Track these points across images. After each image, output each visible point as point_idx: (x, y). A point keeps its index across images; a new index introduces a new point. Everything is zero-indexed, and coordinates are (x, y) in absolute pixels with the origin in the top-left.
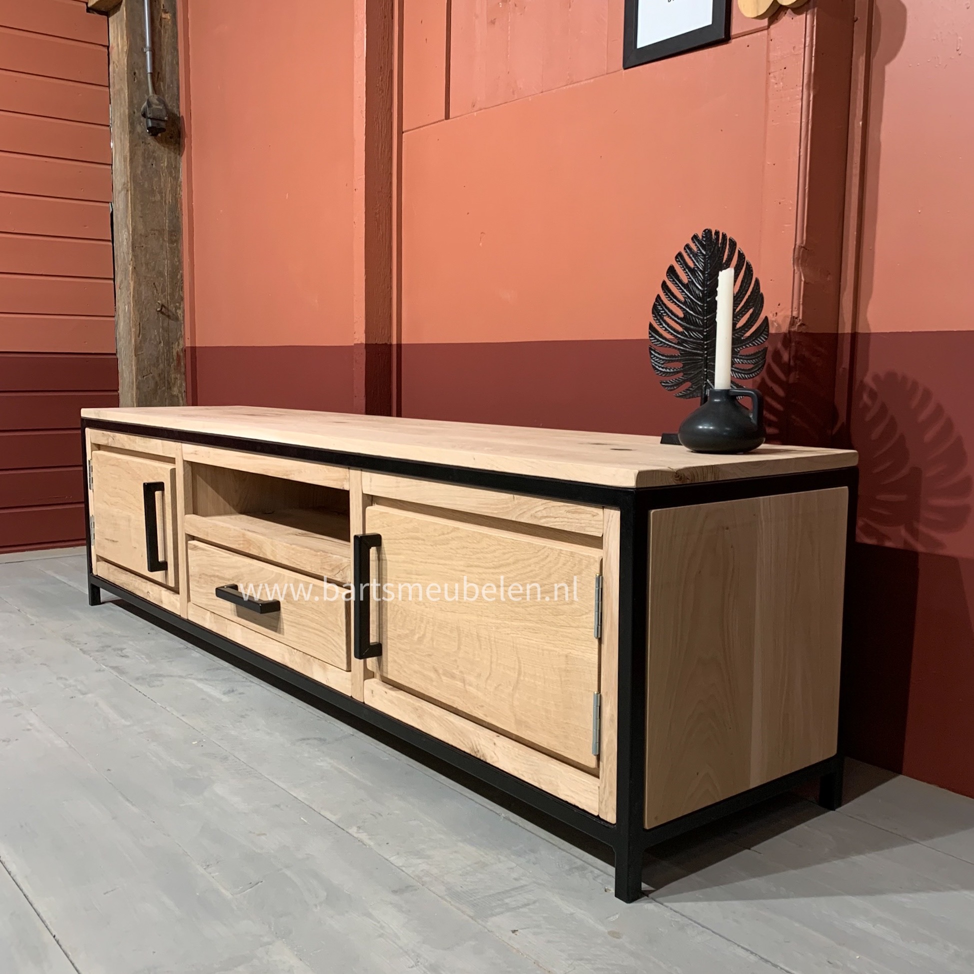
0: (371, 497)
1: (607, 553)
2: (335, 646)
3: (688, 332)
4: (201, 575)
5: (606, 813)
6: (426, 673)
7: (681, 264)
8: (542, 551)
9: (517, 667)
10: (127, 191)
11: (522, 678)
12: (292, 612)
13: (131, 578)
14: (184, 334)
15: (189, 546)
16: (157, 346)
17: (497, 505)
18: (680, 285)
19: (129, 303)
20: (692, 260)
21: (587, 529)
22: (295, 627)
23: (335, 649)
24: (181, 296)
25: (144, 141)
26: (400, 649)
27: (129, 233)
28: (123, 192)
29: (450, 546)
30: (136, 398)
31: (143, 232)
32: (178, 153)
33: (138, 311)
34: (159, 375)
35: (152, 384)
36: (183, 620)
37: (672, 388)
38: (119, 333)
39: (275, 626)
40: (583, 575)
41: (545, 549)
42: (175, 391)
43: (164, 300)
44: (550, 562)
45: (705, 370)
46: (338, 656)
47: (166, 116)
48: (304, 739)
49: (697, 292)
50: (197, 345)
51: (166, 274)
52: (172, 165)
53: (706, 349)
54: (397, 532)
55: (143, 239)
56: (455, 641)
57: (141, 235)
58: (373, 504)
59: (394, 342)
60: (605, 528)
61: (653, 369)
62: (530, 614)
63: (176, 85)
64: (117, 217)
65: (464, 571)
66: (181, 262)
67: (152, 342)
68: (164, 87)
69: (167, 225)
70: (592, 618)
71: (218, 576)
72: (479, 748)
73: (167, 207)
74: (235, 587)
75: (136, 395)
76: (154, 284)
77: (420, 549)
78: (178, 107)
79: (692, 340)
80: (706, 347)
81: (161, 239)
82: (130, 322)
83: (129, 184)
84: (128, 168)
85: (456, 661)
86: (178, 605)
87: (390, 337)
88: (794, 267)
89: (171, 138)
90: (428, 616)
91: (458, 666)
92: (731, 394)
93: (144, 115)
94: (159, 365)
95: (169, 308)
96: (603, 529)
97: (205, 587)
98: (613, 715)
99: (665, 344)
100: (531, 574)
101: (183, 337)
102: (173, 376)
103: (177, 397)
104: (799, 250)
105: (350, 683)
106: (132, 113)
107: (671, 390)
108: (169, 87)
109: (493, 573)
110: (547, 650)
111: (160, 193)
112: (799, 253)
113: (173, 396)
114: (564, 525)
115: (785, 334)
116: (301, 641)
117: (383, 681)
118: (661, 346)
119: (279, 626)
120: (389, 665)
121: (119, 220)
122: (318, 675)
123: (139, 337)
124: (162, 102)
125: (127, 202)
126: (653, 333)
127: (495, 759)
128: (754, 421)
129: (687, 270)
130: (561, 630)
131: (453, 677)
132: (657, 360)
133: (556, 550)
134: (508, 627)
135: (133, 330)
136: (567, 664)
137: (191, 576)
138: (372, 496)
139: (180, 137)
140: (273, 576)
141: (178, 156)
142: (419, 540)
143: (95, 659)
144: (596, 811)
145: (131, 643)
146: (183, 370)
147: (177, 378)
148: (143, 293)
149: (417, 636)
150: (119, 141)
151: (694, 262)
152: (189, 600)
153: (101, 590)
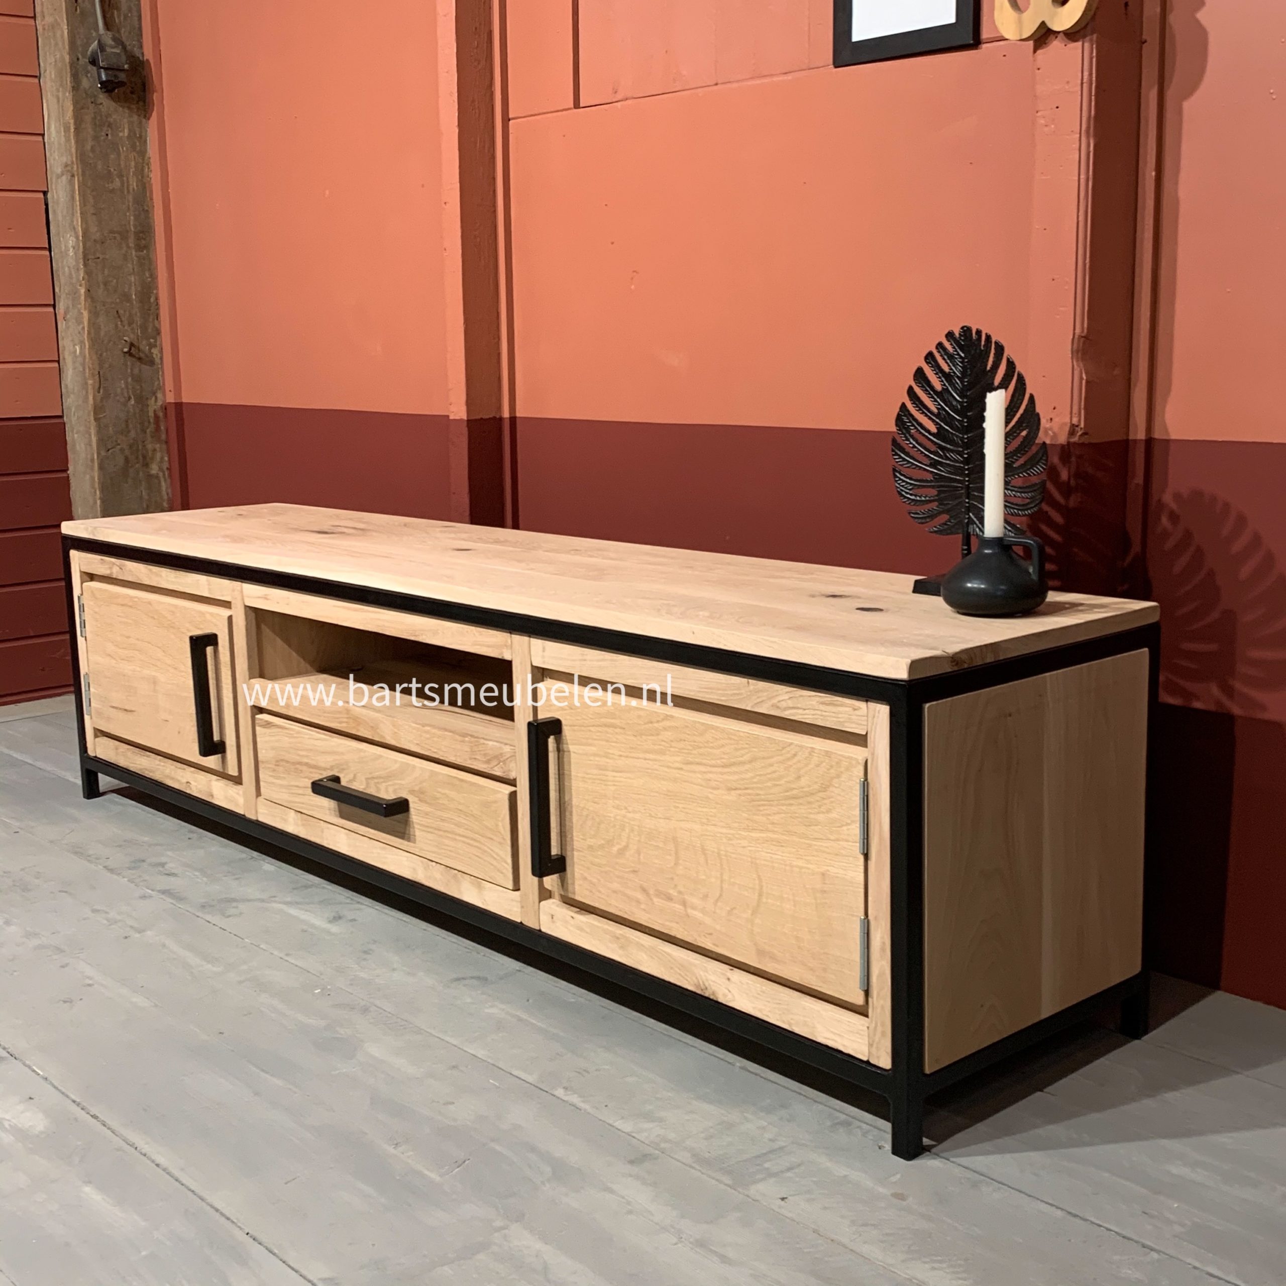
0: (541, 671)
1: (873, 754)
2: (495, 859)
3: (943, 452)
4: (278, 762)
5: (878, 1057)
6: (629, 892)
7: (932, 367)
8: (788, 749)
9: (757, 887)
10: (73, 176)
11: (764, 900)
12: (427, 815)
13: (157, 762)
14: (164, 384)
15: (257, 722)
16: (125, 404)
17: (725, 690)
18: (932, 393)
19: (82, 343)
20: (947, 363)
21: (846, 724)
22: (432, 833)
23: (495, 863)
24: (157, 328)
25: (93, 100)
26: (592, 863)
27: (77, 238)
28: (64, 178)
29: (660, 737)
30: (99, 483)
31: (97, 236)
32: (142, 116)
33: (97, 353)
34: (131, 446)
35: (120, 461)
36: (250, 821)
37: (923, 521)
38: (66, 386)
39: (403, 832)
40: (843, 779)
41: (792, 747)
42: (154, 469)
43: (132, 336)
44: (799, 761)
45: (967, 500)
46: (499, 870)
47: (127, 63)
48: (458, 979)
49: (954, 403)
50: (184, 400)
51: (134, 297)
52: (135, 134)
53: (968, 475)
54: (584, 717)
55: (98, 246)
56: (670, 855)
57: (95, 241)
58: (545, 679)
59: (506, 414)
60: (870, 724)
61: (898, 496)
62: (773, 823)
63: (135, 14)
64: (54, 211)
65: (681, 769)
66: (153, 277)
67: (118, 398)
68: (119, 17)
69: (132, 223)
70: (856, 830)
71: (307, 764)
72: (707, 984)
73: (130, 198)
74: (337, 779)
75: (99, 479)
76: (117, 312)
77: (617, 739)
78: (141, 47)
79: (948, 462)
80: (967, 472)
81: (124, 245)
82: (84, 370)
83: (75, 166)
84: (73, 142)
85: (672, 879)
86: (241, 801)
87: (499, 408)
88: (1073, 362)
89: (132, 93)
90: (632, 823)
91: (676, 886)
92: (1005, 543)
93: (94, 62)
94: (129, 432)
95: (142, 347)
96: (867, 726)
97: (285, 778)
98: (884, 943)
99: (913, 464)
100: (774, 775)
101: (162, 388)
102: (149, 447)
103: (157, 477)
104: (1079, 340)
105: (519, 905)
106: (75, 60)
107: (922, 523)
108: (126, 17)
109: (722, 774)
110: (797, 866)
111: (121, 176)
112: (1078, 347)
113: (150, 476)
114: (816, 719)
115: (1063, 446)
116: (443, 851)
117: (564, 902)
118: (908, 467)
119: (407, 832)
120: (577, 883)
121: (60, 218)
122: (469, 894)
123: (99, 392)
124: (118, 41)
125: (73, 191)
126: (897, 451)
127: (730, 996)
128: (1035, 577)
129: (940, 375)
130: (815, 843)
131: (669, 898)
132: (904, 484)
133: (807, 748)
134: (745, 839)
135: (90, 382)
136: (824, 883)
137: (263, 762)
138: (543, 669)
139: (144, 90)
140: (397, 765)
141: (144, 120)
142: (616, 728)
143: (130, 881)
144: (864, 1056)
145: (169, 853)
146: (163, 437)
147: (154, 450)
148: (102, 327)
149: (615, 849)
150: (55, 100)
151: (949, 366)
152: (258, 793)
153: (100, 775)
